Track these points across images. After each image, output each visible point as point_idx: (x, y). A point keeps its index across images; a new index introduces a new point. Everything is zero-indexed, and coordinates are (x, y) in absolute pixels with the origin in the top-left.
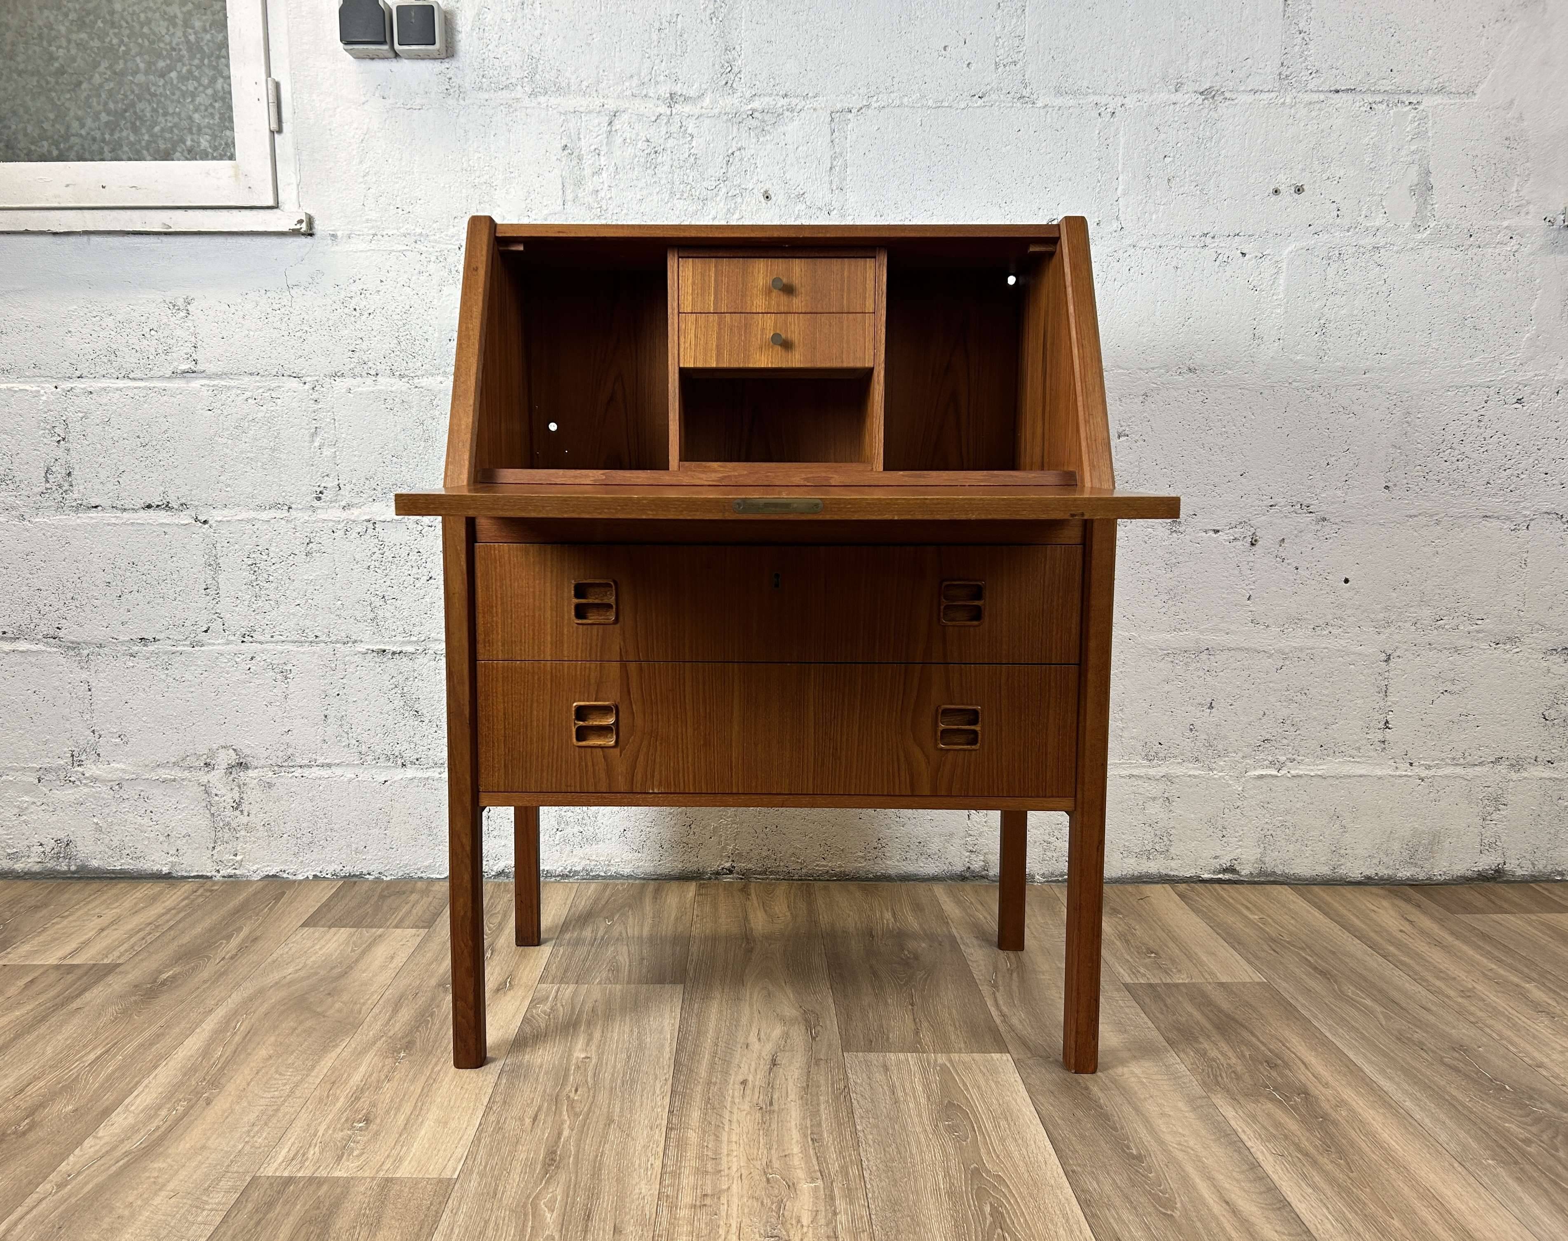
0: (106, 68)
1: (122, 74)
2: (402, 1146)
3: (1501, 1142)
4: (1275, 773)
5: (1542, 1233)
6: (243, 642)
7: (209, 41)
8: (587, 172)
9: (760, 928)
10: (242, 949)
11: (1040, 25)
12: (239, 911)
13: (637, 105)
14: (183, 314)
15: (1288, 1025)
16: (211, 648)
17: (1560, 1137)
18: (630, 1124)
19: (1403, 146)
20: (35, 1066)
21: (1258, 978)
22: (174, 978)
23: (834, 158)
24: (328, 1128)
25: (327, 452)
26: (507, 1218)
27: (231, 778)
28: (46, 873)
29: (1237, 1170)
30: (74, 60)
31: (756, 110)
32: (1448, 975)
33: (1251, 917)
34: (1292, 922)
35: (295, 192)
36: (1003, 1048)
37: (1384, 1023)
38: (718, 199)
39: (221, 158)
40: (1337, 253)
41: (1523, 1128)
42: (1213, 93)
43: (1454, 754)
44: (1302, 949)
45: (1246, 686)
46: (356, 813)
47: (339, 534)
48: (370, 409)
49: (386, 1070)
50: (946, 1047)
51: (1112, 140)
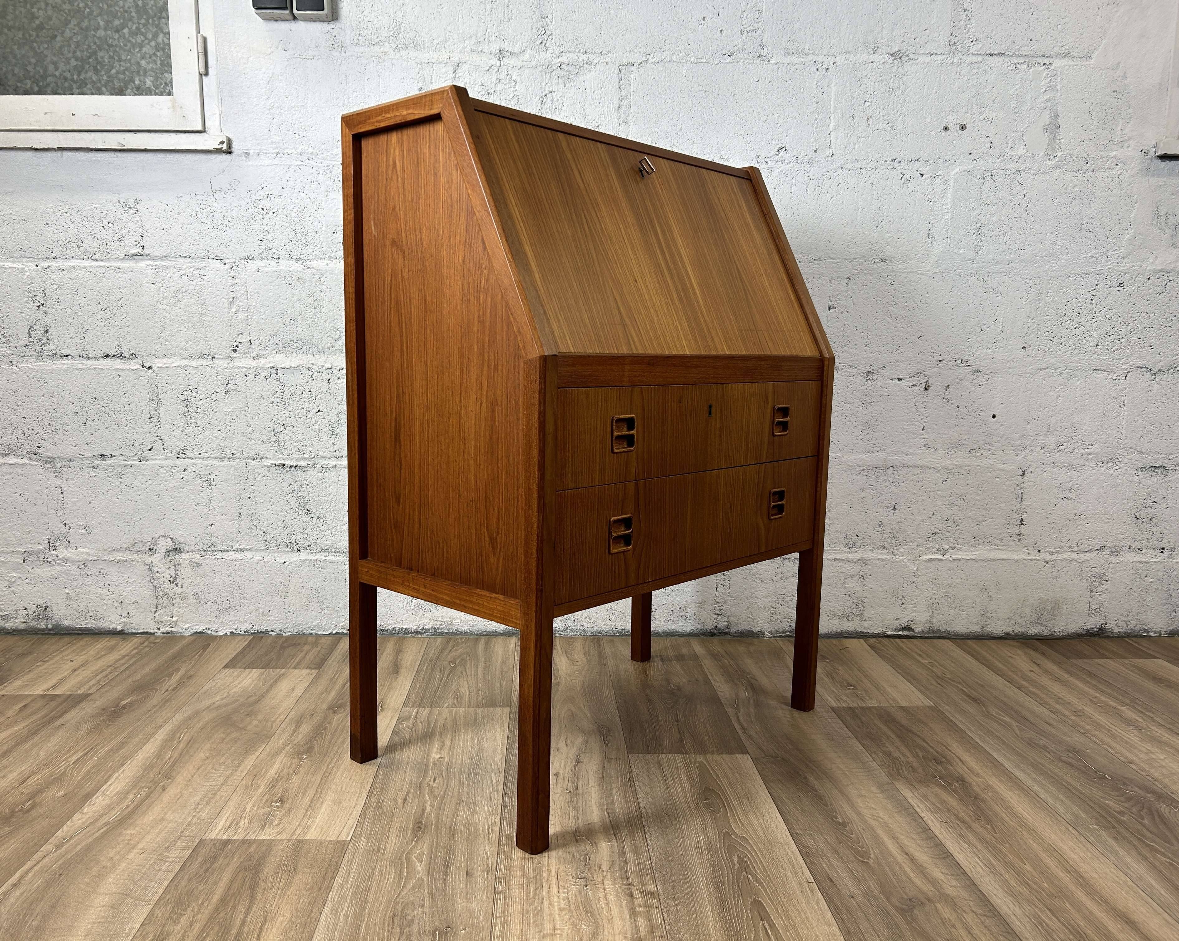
0: (75, 25)
1: (87, 29)
2: (309, 819)
3: (1103, 813)
4: (940, 557)
5: (1132, 874)
6: (178, 458)
7: (152, 6)
9: (564, 668)
10: (181, 683)
12: (177, 657)
13: (475, 59)
14: (133, 211)
15: (950, 735)
16: (154, 462)
17: (1145, 811)
18: (474, 803)
19: (1039, 96)
20: (32, 764)
21: (928, 703)
22: (131, 704)
23: (621, 100)
24: (253, 806)
25: (242, 316)
26: (388, 867)
27: (168, 560)
28: (29, 630)
29: (914, 832)
30: (50, 19)
31: (564, 63)
32: (1064, 701)
33: (922, 661)
34: (953, 665)
35: (218, 119)
36: (744, 751)
37: (1018, 733)
39: (161, 94)
40: (990, 174)
41: (1119, 804)
42: (901, 55)
43: (1070, 543)
44: (960, 683)
45: (920, 493)
46: (262, 586)
47: (251, 377)
48: (274, 284)
49: (294, 767)
50: (702, 750)
51: (826, 88)
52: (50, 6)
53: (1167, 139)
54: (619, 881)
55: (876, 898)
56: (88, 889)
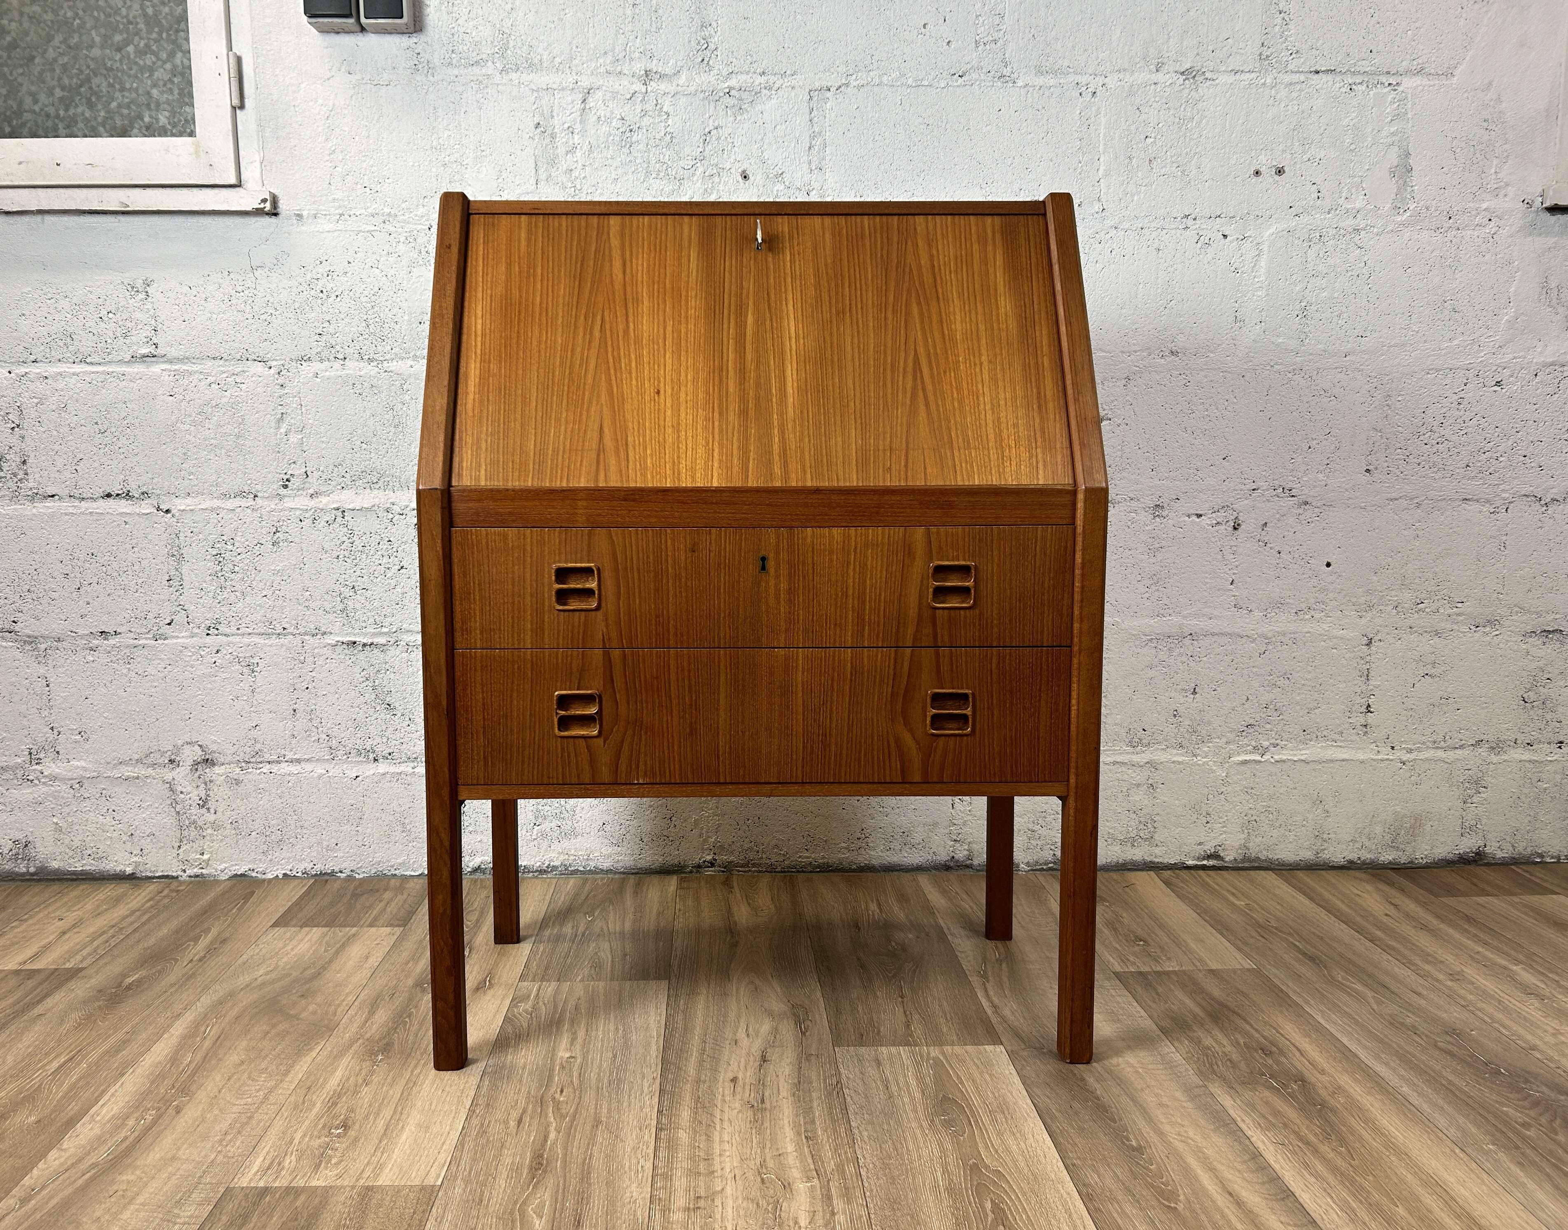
0: (60, 42)
1: (77, 47)
2: (382, 1153)
3: (1500, 1126)
4: (1258, 758)
6: (208, 635)
7: (167, 14)
8: (561, 151)
9: (744, 921)
10: (211, 951)
12: (208, 911)
13: (611, 83)
14: (142, 296)
15: (1281, 1012)
16: (175, 641)
17: (1558, 1121)
18: (618, 1125)
19: (1383, 128)
21: (1248, 964)
22: (139, 982)
23: (813, 137)
24: (304, 1135)
25: (294, 438)
26: (494, 1226)
27: (197, 775)
28: (4, 875)
29: (1239, 1160)
30: (26, 33)
31: (733, 88)
32: (1436, 958)
33: (1237, 903)
34: (1279, 907)
35: (259, 170)
36: (996, 1040)
37: (1375, 1007)
38: (695, 178)
39: (181, 134)
40: (1318, 235)
41: (1521, 1112)
42: (1194, 73)
43: (1435, 737)
44: (1290, 934)
45: (1230, 671)
46: (327, 809)
47: (307, 522)
48: (338, 394)
49: (364, 1073)
50: (939, 1041)
51: (1093, 120)
52: (26, 16)
53: (1559, 185)
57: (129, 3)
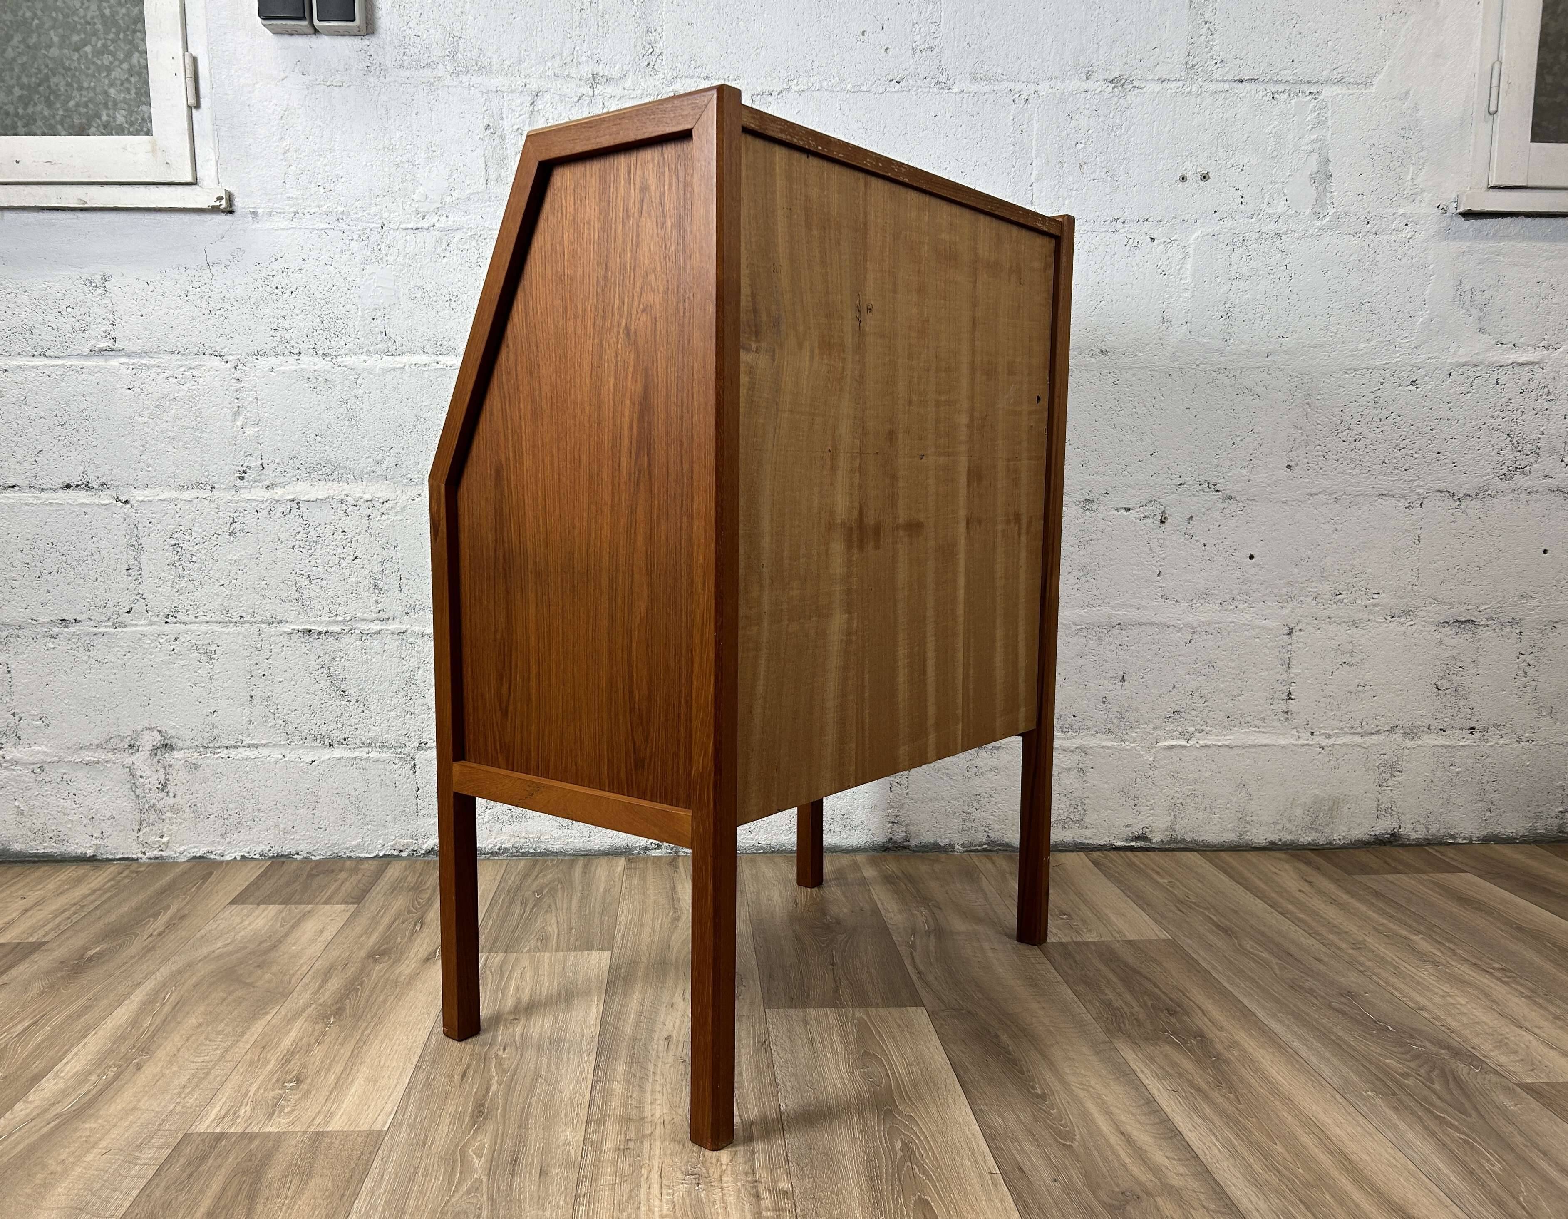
0: (19, 42)
1: (36, 47)
2: (333, 1104)
3: (1381, 1076)
4: (1184, 743)
5: (1414, 1154)
6: (166, 623)
7: (124, 15)
8: (510, 152)
10: (170, 926)
11: (956, 12)
12: (167, 891)
13: (560, 86)
14: (100, 291)
15: (1190, 977)
16: (134, 629)
17: (1436, 1072)
18: (556, 1077)
19: (1304, 135)
21: (1164, 935)
22: (100, 955)
24: (259, 1088)
25: (250, 431)
26: (436, 1165)
27: (156, 760)
29: (1134, 1104)
32: (1341, 929)
33: (1161, 881)
34: (1200, 885)
35: (214, 169)
36: (918, 1002)
37: (1278, 972)
39: (137, 133)
40: (1241, 239)
41: (1402, 1064)
42: (1123, 81)
43: (1352, 723)
44: (1206, 909)
45: (1156, 659)
46: (283, 793)
47: (263, 513)
48: (293, 388)
49: (316, 1034)
50: (864, 1002)
51: (1026, 126)
53: (1472, 191)
54: (743, 1177)
55: (1078, 1192)
56: (29, 1202)
57: (86, 4)
